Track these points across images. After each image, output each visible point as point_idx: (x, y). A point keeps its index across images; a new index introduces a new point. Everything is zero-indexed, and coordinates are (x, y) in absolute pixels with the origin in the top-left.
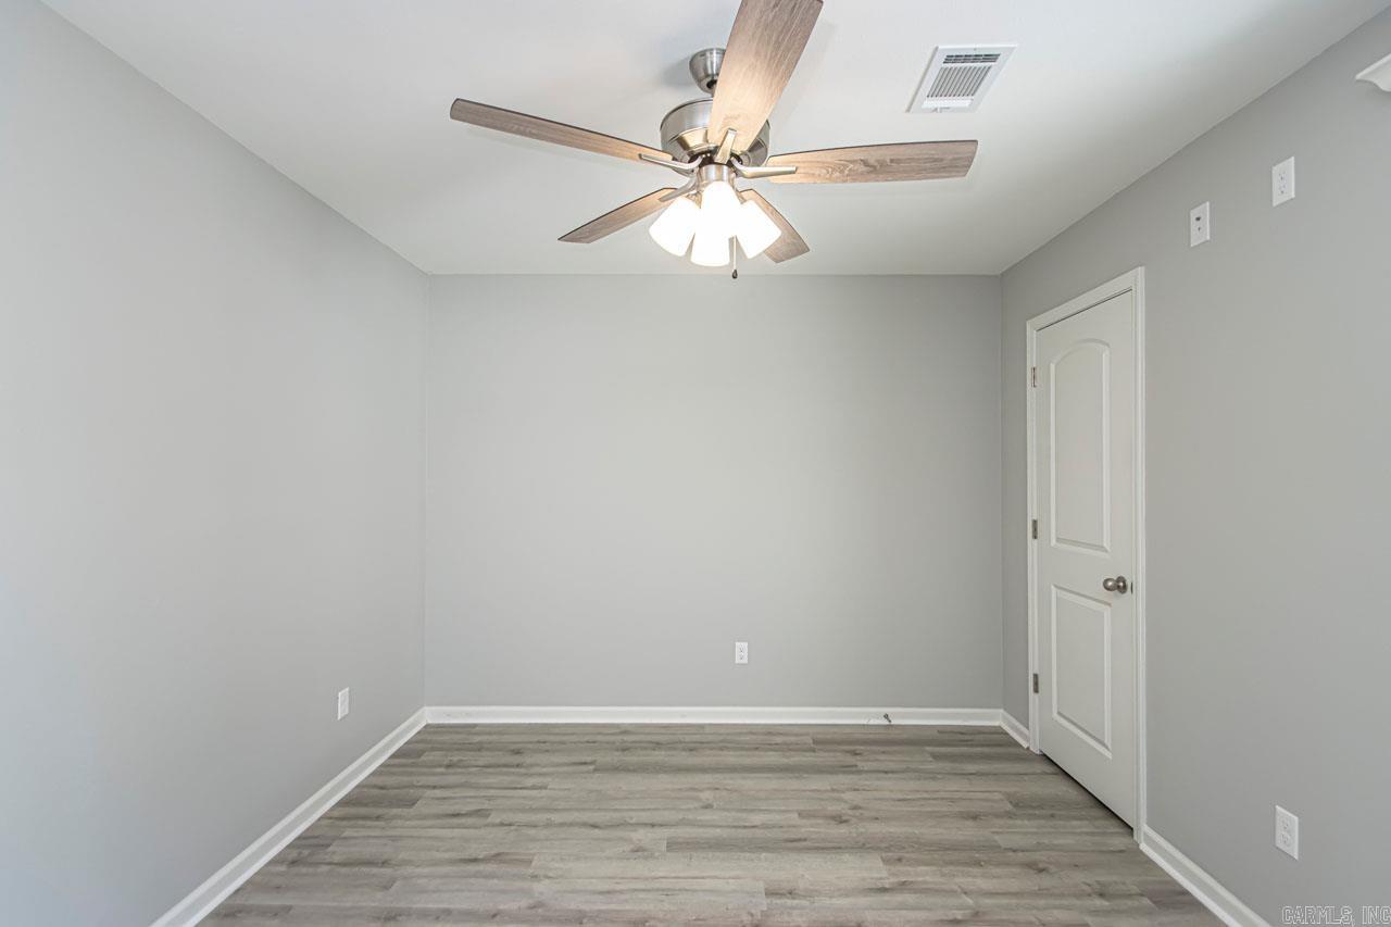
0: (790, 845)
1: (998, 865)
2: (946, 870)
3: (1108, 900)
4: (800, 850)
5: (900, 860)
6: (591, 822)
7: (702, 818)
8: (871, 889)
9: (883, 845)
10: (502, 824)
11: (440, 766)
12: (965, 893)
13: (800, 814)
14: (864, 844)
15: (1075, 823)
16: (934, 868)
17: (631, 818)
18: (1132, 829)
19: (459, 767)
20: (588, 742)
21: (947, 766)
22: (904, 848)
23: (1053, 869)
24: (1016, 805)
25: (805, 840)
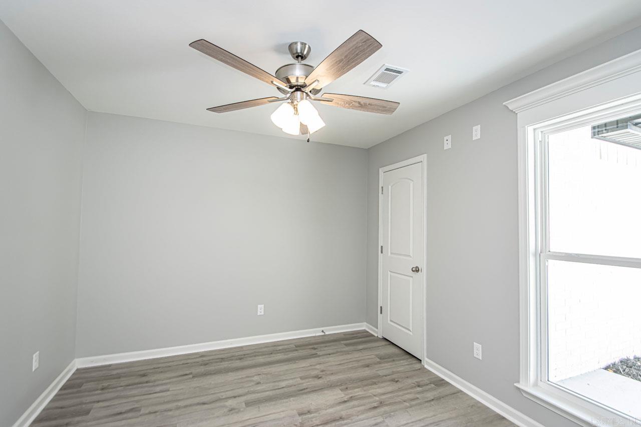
0: (301, 392)
1: (382, 382)
2: (365, 388)
3: (421, 387)
4: (306, 393)
5: (347, 388)
6: (202, 402)
7: (258, 388)
8: (340, 403)
9: (339, 384)
10: (150, 413)
11: (97, 390)
12: (375, 396)
13: (301, 378)
14: (331, 385)
15: (402, 361)
16: (360, 389)
17: (222, 396)
18: (421, 360)
19: (109, 389)
20: (183, 364)
21: (351, 348)
22: (346, 383)
23: (400, 380)
24: (380, 359)
25: (307, 389)
